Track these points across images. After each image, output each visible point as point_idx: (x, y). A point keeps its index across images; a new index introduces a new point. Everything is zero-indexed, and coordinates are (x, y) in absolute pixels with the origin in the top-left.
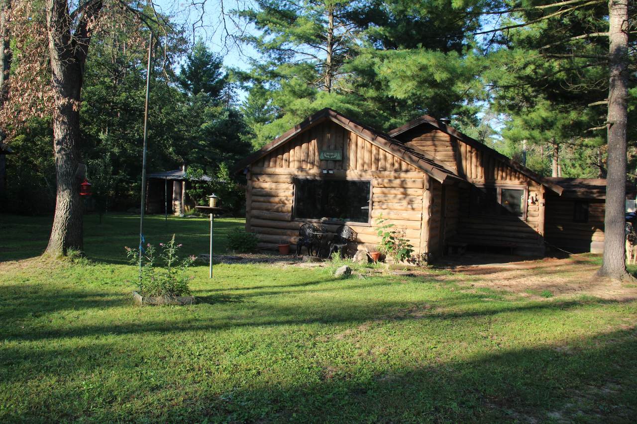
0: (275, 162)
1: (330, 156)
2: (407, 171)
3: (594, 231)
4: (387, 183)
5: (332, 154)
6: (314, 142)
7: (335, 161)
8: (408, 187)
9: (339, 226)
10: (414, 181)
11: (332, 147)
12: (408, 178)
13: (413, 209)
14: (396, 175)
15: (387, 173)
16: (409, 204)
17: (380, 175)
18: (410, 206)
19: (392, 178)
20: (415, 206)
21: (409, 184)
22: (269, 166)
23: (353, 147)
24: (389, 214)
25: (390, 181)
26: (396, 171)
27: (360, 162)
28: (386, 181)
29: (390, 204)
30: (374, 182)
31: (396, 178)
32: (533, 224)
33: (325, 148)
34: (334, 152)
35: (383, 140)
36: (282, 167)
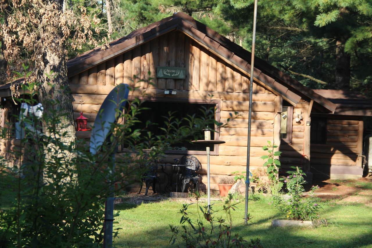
0: (96, 78)
1: (171, 73)
2: (256, 93)
3: (332, 154)
4: (237, 106)
5: (173, 71)
6: (149, 56)
7: (176, 80)
8: (259, 110)
9: (182, 156)
10: (265, 104)
11: (173, 63)
12: (258, 100)
13: (263, 134)
14: (245, 96)
15: (235, 94)
16: (258, 128)
17: (228, 97)
18: (260, 131)
19: (241, 101)
20: (266, 130)
21: (260, 107)
22: (87, 83)
23: (196, 63)
24: (237, 139)
25: (240, 104)
26: (244, 92)
27: (204, 80)
28: (235, 103)
29: (238, 129)
30: (222, 104)
31: (244, 100)
32: (299, 147)
33: (163, 63)
34: (176, 70)
35: (239, 59)
36: (105, 85)
